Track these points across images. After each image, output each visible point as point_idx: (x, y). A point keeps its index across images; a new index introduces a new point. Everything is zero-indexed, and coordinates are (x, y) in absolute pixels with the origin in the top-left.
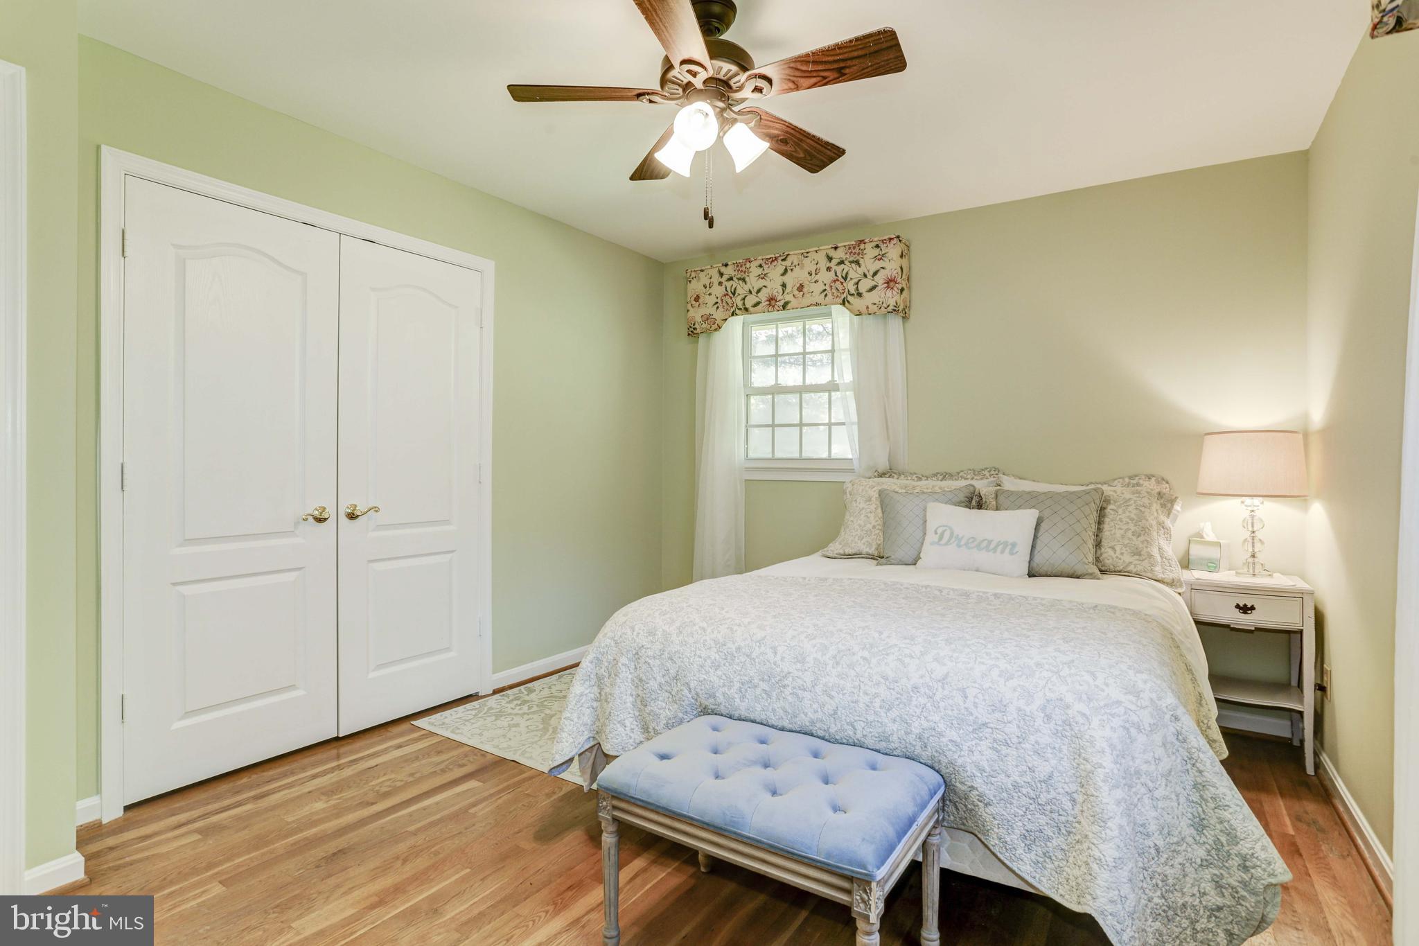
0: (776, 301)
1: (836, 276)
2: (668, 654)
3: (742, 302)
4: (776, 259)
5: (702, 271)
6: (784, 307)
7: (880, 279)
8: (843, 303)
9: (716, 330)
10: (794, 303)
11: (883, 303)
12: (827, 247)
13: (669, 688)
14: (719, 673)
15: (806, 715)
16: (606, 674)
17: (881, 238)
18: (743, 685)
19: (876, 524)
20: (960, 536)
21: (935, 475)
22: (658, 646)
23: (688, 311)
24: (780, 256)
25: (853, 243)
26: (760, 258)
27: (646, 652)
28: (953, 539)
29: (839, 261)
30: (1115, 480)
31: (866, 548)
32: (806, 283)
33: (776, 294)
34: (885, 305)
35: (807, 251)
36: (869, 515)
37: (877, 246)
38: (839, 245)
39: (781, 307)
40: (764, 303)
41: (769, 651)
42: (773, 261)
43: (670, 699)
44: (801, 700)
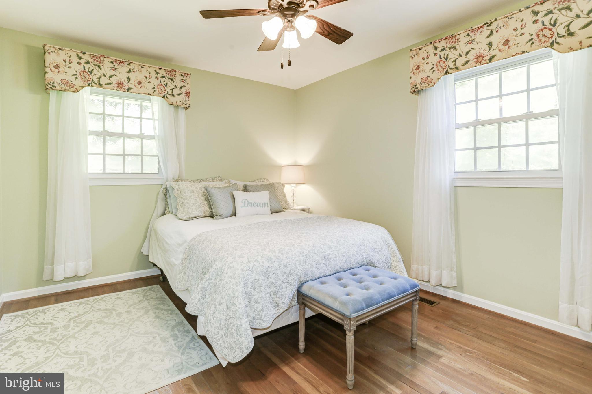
0: (123, 86)
1: (161, 83)
2: (283, 265)
3: (98, 80)
4: (123, 62)
5: (61, 50)
6: (128, 90)
7: (183, 90)
8: (164, 97)
9: (74, 91)
10: (135, 89)
11: (184, 102)
12: (156, 67)
13: (286, 280)
14: (307, 264)
15: (338, 266)
16: (252, 290)
17: (184, 72)
18: (316, 265)
19: (201, 202)
20: (251, 203)
21: (197, 180)
22: (276, 264)
23: (45, 73)
24: (126, 61)
25: (170, 70)
26: (112, 58)
27: (272, 269)
28: (249, 204)
29: (162, 76)
30: (256, 180)
31: (200, 213)
32: (143, 81)
33: (123, 82)
34: (185, 103)
35: (144, 64)
36: (196, 199)
37: (182, 75)
38: (163, 68)
39: (126, 90)
40: (114, 85)
41: (319, 248)
42: (120, 63)
43: (288, 285)
44: (336, 261)
